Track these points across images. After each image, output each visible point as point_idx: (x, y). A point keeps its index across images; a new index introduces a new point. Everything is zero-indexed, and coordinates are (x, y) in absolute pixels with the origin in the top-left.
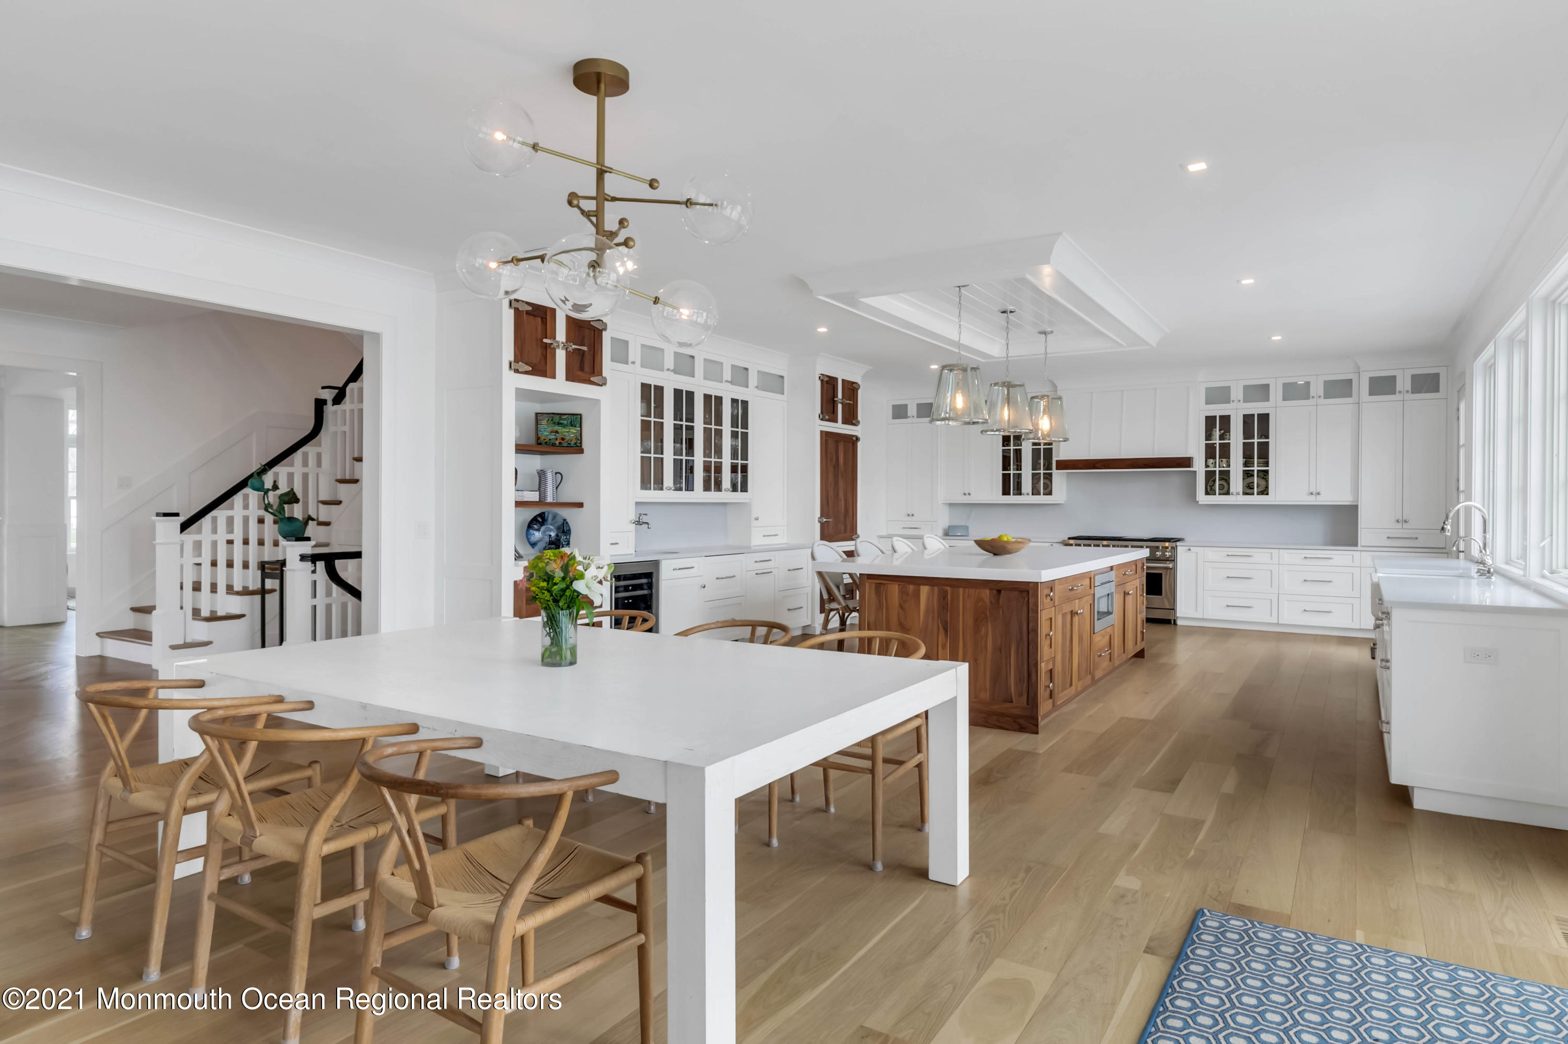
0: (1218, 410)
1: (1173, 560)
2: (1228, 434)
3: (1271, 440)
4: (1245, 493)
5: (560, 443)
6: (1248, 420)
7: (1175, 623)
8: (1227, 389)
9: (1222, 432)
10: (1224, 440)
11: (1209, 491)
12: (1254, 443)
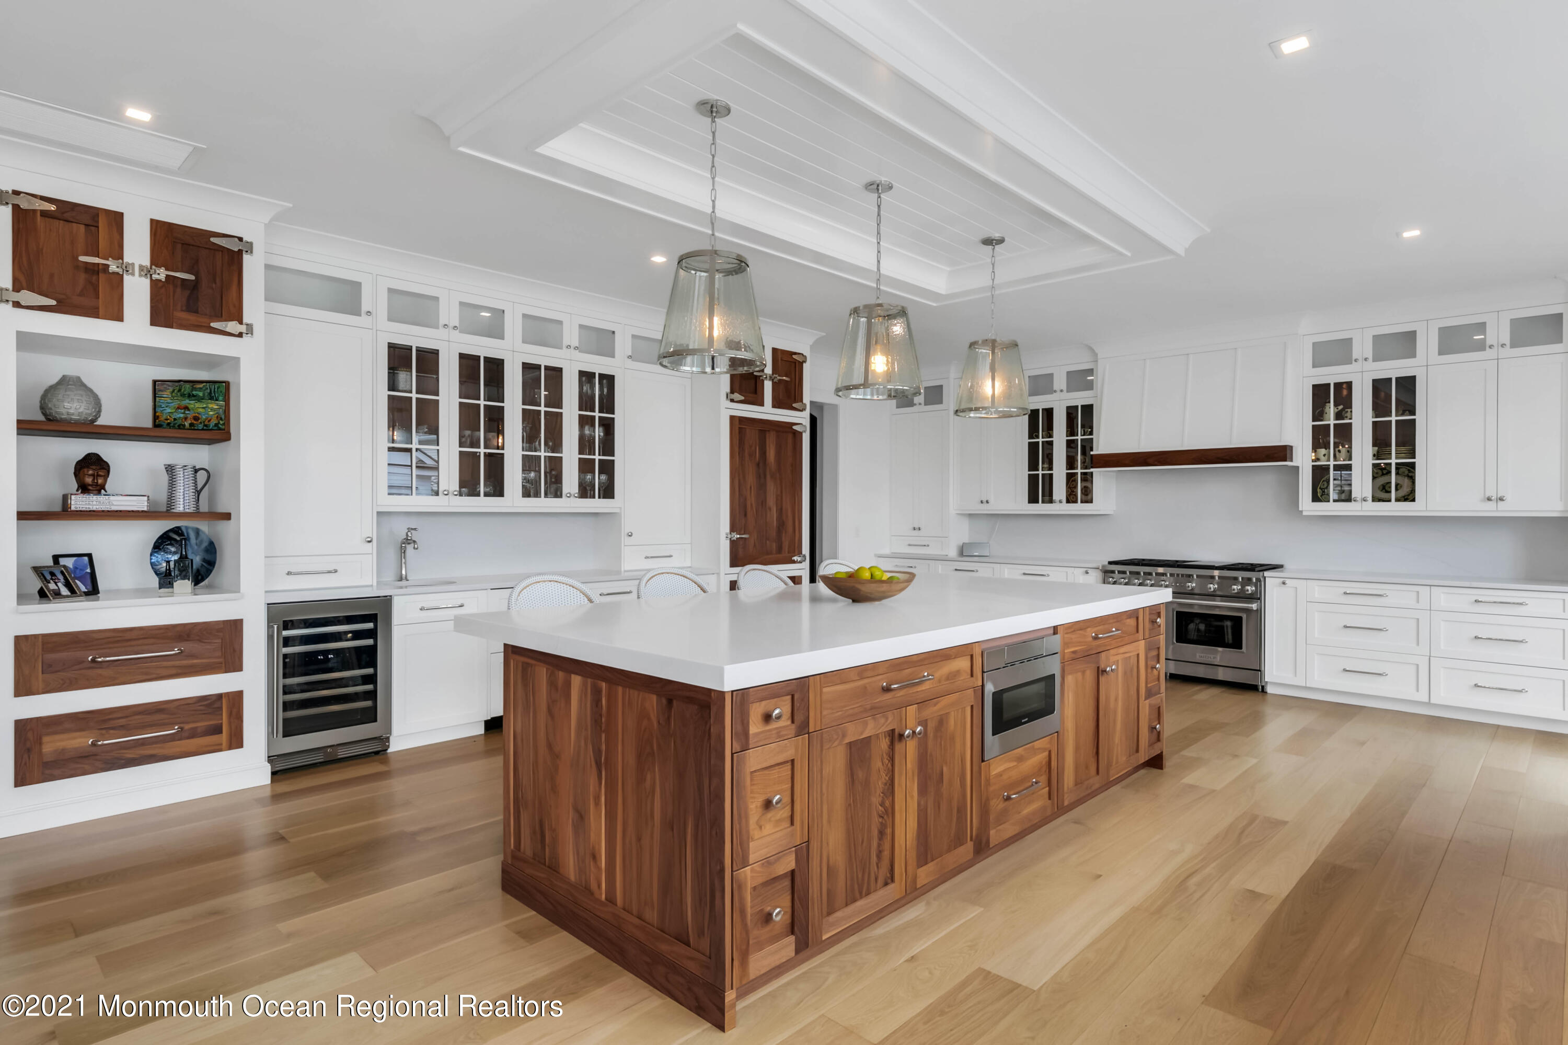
0: (1331, 375)
1: (1256, 597)
2: (1349, 410)
3: (1419, 417)
4: (1375, 499)
5: (191, 425)
6: (1380, 387)
7: (1263, 690)
8: (1347, 343)
9: (1340, 407)
10: (1343, 419)
11: (1319, 495)
12: (1391, 421)
